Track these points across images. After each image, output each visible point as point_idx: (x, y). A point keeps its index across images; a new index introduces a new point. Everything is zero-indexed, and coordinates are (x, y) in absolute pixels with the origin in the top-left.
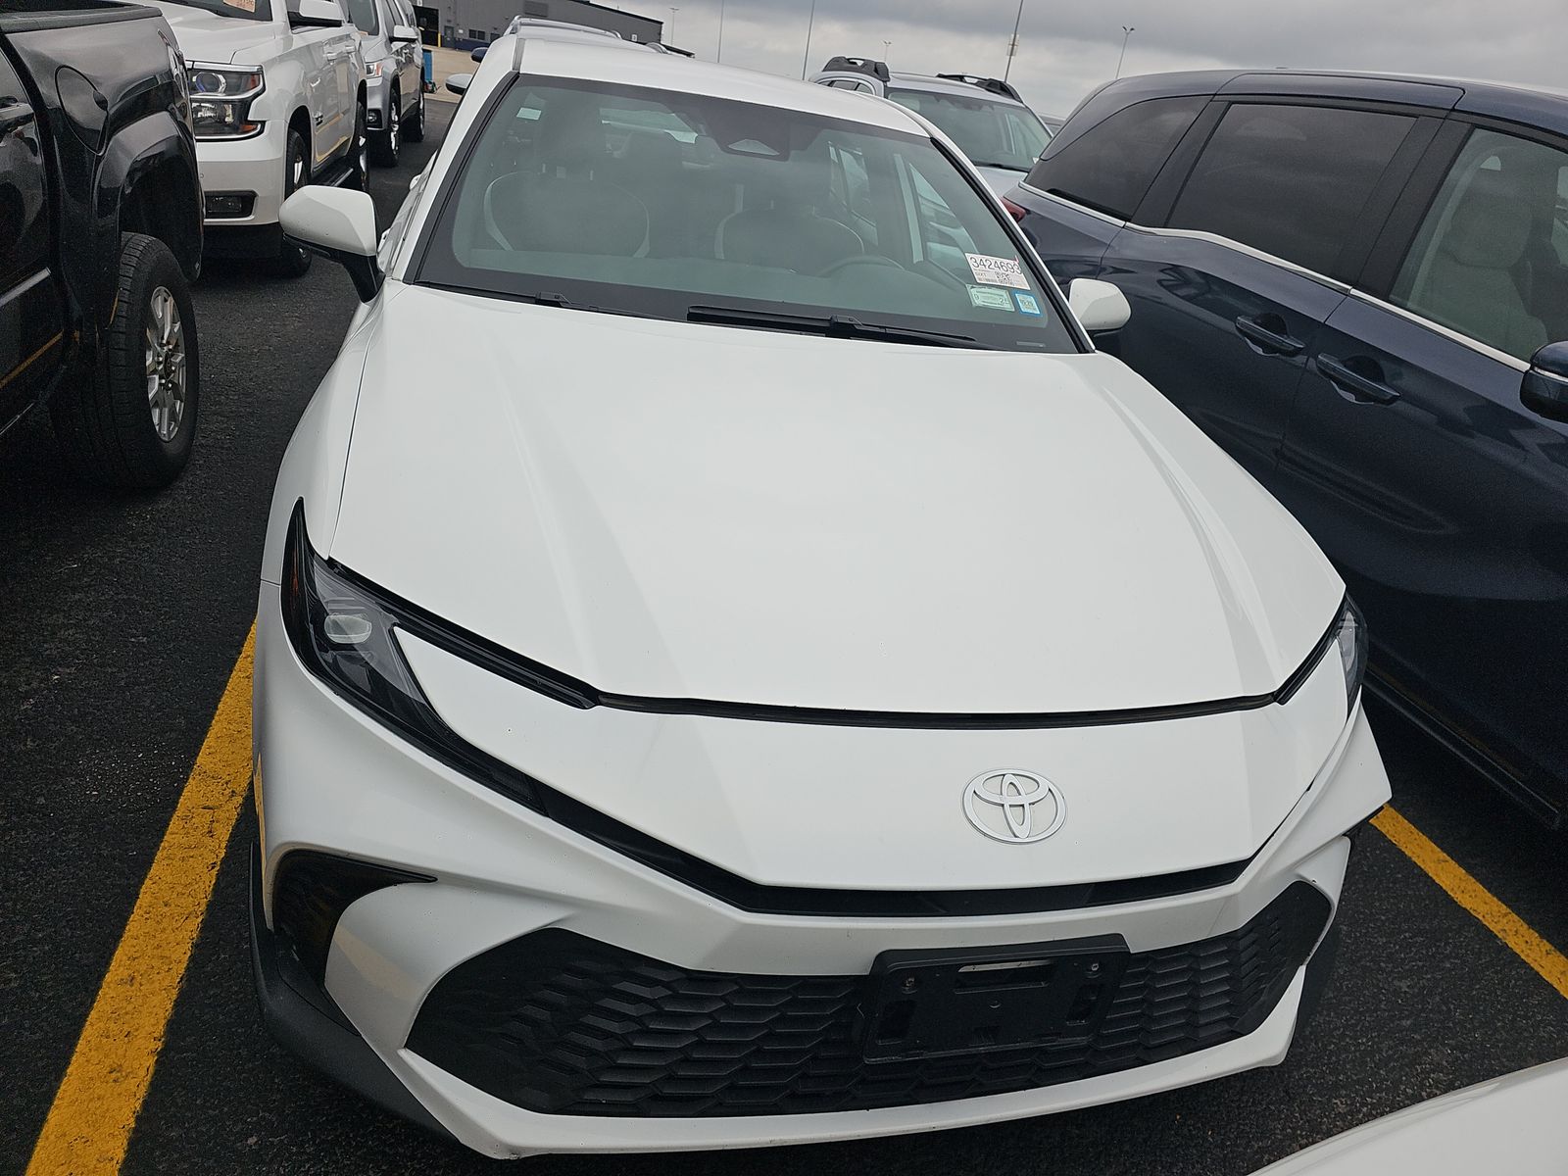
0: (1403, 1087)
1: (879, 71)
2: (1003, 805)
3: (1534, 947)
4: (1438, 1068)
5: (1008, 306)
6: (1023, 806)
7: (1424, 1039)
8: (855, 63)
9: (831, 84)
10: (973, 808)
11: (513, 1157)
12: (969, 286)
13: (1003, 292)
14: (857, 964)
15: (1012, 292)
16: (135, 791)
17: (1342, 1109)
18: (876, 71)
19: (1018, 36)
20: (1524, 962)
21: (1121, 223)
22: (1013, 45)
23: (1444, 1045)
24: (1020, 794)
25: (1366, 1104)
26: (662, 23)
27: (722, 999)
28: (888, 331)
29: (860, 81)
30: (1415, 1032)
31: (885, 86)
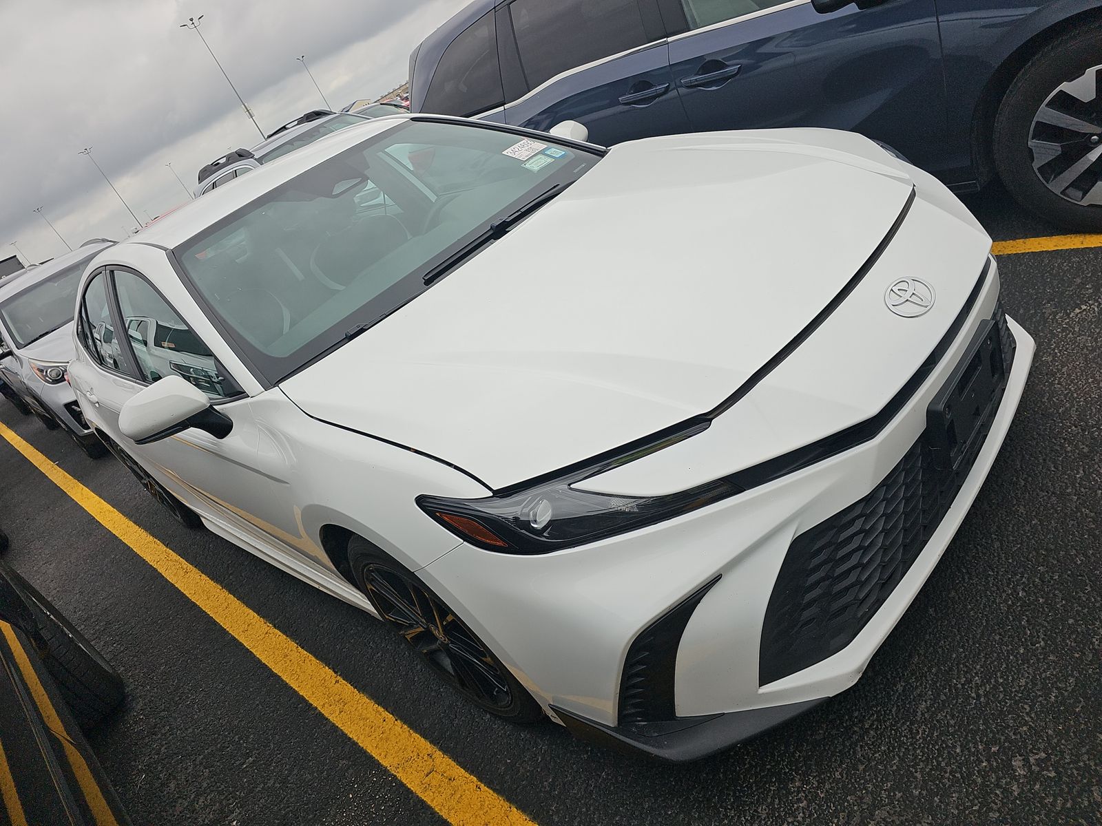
0: (1055, 331)
1: (241, 155)
2: (907, 300)
3: (1017, 246)
4: (1055, 314)
5: (550, 160)
6: (913, 294)
7: (1035, 310)
8: (218, 163)
9: (214, 186)
10: (902, 310)
11: (861, 675)
12: (523, 165)
13: (539, 156)
14: (920, 426)
15: (542, 152)
16: (378, 809)
17: (1050, 359)
18: (240, 156)
19: (246, 104)
20: (1023, 254)
21: (501, 108)
22: (248, 111)
23: (1044, 304)
24: (906, 291)
25: (1054, 350)
26: (15, 256)
27: (883, 500)
28: (522, 210)
29: (234, 169)
30: (1029, 311)
31: (255, 159)
